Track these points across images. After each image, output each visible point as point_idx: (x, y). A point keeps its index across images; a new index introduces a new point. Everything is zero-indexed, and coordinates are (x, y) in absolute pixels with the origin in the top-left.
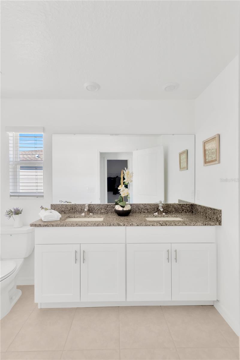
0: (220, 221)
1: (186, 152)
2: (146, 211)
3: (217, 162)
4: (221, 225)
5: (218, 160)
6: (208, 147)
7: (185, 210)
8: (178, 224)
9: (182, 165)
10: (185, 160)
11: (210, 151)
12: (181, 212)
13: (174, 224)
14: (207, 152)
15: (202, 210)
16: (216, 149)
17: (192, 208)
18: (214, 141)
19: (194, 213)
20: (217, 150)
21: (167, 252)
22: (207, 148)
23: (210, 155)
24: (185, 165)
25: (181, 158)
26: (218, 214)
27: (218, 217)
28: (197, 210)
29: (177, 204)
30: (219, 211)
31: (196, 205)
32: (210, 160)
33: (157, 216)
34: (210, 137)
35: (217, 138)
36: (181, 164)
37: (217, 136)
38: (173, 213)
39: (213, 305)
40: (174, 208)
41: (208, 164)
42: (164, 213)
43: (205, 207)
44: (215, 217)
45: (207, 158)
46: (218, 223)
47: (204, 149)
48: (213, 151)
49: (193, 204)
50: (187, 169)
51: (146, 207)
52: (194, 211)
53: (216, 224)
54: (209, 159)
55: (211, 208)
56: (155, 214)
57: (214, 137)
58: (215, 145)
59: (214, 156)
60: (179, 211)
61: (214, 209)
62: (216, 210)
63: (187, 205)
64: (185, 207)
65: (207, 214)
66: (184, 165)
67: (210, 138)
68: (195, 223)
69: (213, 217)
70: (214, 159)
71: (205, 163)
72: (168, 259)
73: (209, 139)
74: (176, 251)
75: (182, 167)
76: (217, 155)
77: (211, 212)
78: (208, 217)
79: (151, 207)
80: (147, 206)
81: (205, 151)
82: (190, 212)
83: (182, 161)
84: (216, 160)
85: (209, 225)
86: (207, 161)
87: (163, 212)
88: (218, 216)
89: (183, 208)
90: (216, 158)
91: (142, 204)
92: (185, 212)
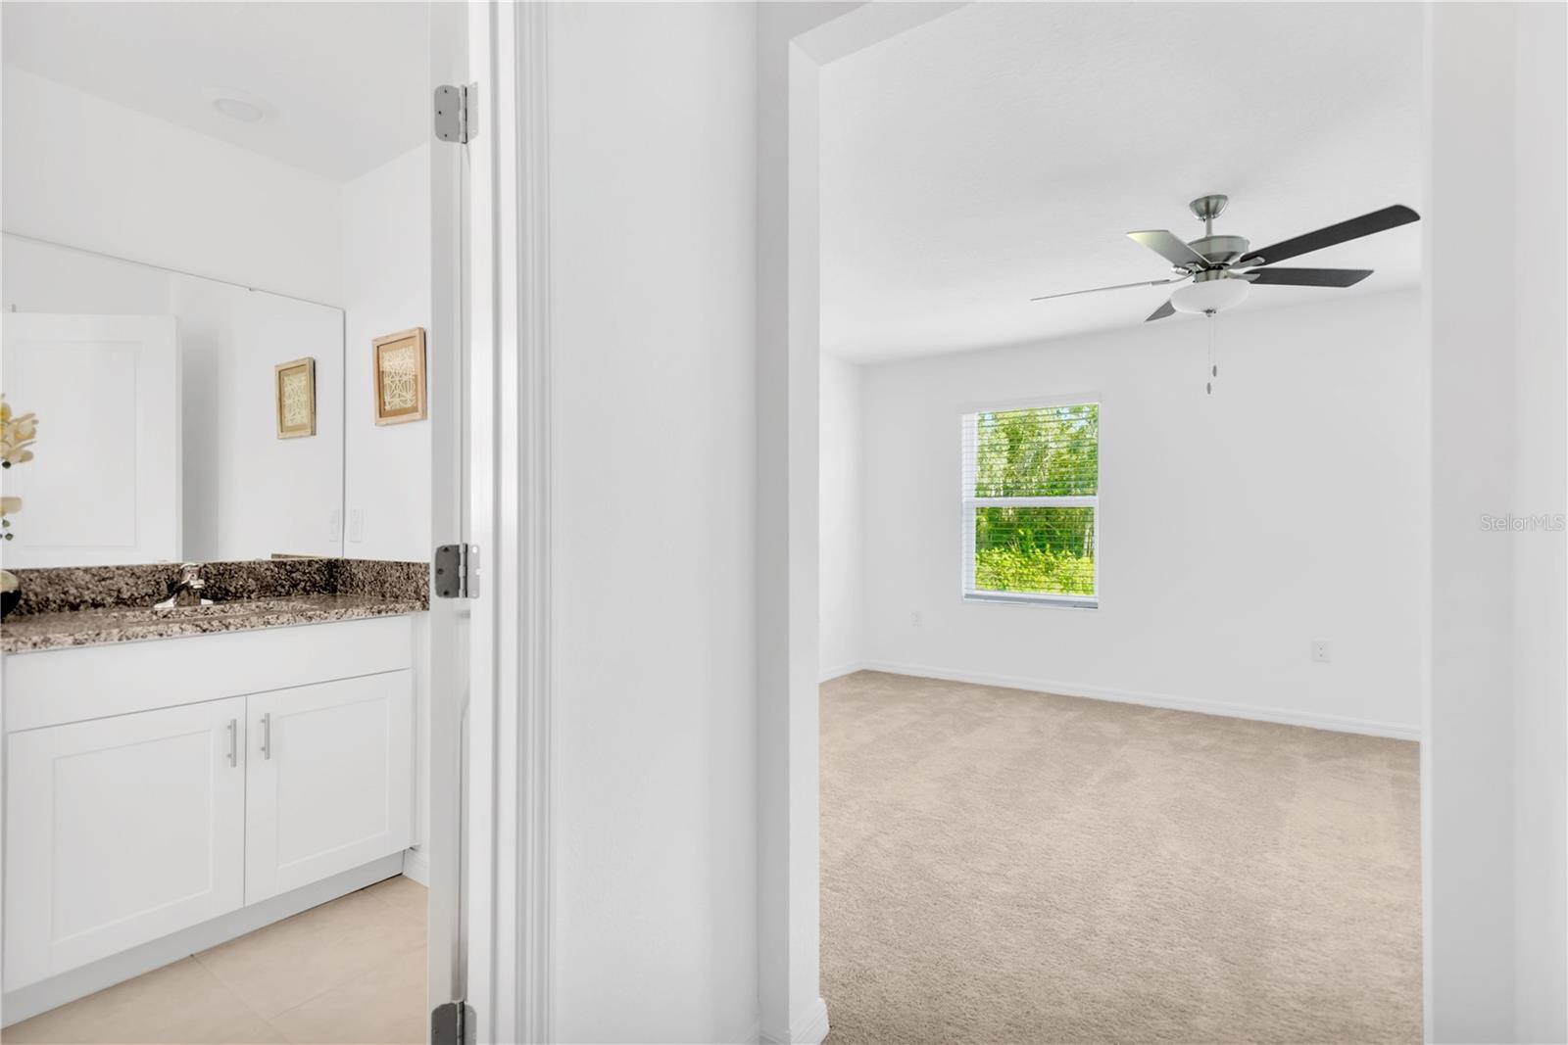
0: (424, 597)
1: (309, 367)
2: (110, 600)
3: (417, 416)
4: (428, 609)
5: (420, 409)
6: (393, 362)
7: (303, 584)
8: (277, 618)
9: (288, 415)
10: (305, 397)
11: (397, 379)
12: (288, 593)
13: (261, 620)
14: (387, 381)
15: (368, 576)
16: (416, 376)
17: (331, 576)
18: (409, 346)
19: (338, 593)
20: (419, 378)
21: (229, 732)
22: (386, 366)
23: (398, 391)
24: (301, 416)
25: (287, 389)
26: (419, 576)
27: (420, 586)
28: (352, 577)
29: (267, 563)
30: (423, 566)
31: (348, 561)
32: (398, 407)
33: (170, 612)
34: (397, 331)
35: (418, 341)
36: (286, 411)
37: (417, 331)
38: (249, 597)
39: (401, 874)
40: (257, 580)
41: (390, 420)
42: (206, 598)
43: (378, 563)
44: (411, 588)
45: (387, 399)
46: (418, 604)
47: (376, 371)
48: (404, 378)
49: (337, 560)
50: (313, 433)
51: (108, 581)
52: (339, 587)
53: (413, 608)
54: (392, 402)
55: (398, 564)
56: (158, 607)
57: (407, 336)
58: (412, 361)
59: (409, 396)
60: (279, 588)
61: (408, 564)
62: (413, 565)
63: (310, 563)
64: (304, 573)
65: (387, 585)
66: (298, 415)
67: (397, 334)
68: (343, 610)
69: (405, 589)
70: (409, 405)
71: (381, 416)
72: (233, 756)
73: (392, 335)
74: (266, 720)
75: (288, 423)
76: (416, 394)
77: (398, 574)
78: (388, 595)
79: (139, 578)
80: (111, 578)
81: (380, 375)
82: (325, 589)
83: (287, 402)
84: (414, 409)
85: (390, 613)
86: (388, 408)
87: (203, 594)
88: (421, 582)
89: (294, 575)
90: (417, 402)
91: (86, 570)
92: (304, 589)
